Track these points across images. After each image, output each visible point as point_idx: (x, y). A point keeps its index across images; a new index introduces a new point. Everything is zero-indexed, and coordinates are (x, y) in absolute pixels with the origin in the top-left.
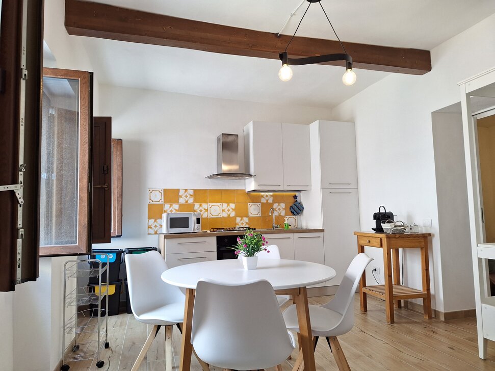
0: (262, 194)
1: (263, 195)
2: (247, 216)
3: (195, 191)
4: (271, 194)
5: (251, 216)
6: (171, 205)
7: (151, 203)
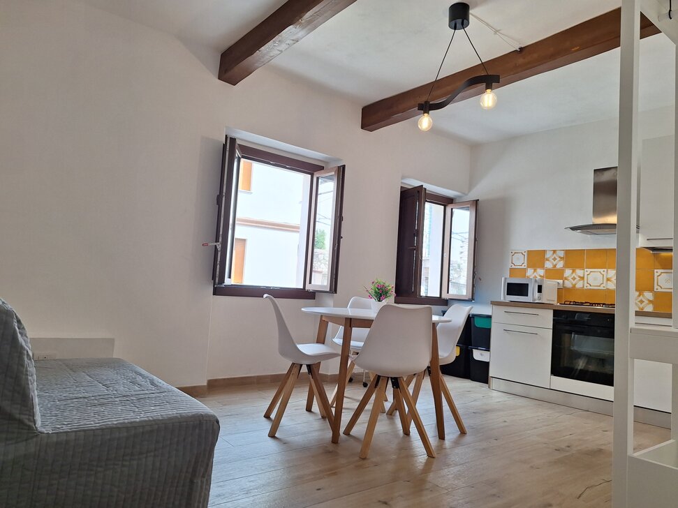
3: (567, 252)
5: (660, 290)
6: (535, 271)
7: (513, 267)
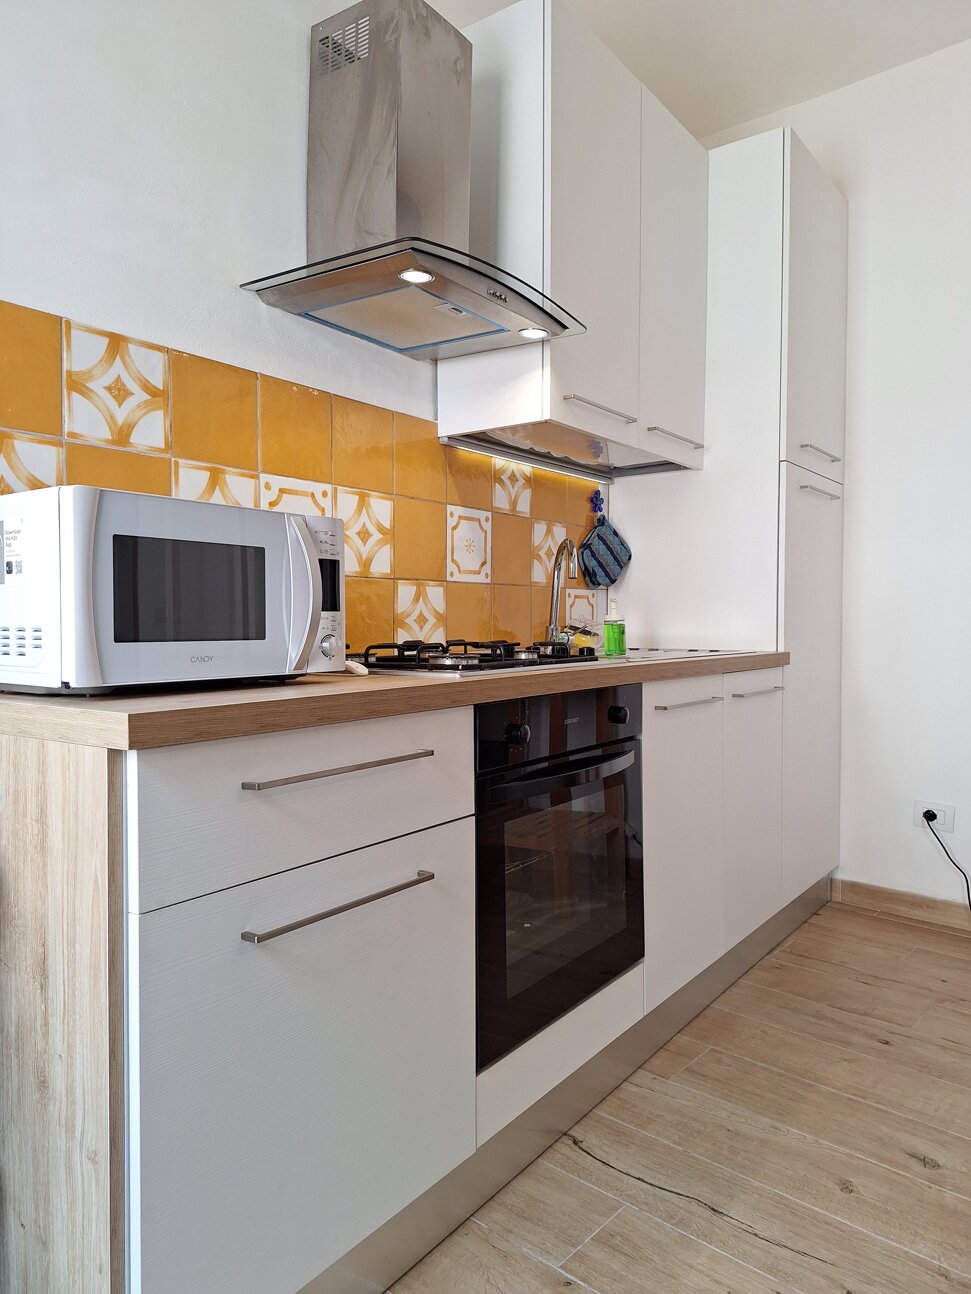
0: (499, 461)
1: (502, 471)
2: (440, 578)
3: (181, 364)
4: (526, 468)
5: (457, 577)
